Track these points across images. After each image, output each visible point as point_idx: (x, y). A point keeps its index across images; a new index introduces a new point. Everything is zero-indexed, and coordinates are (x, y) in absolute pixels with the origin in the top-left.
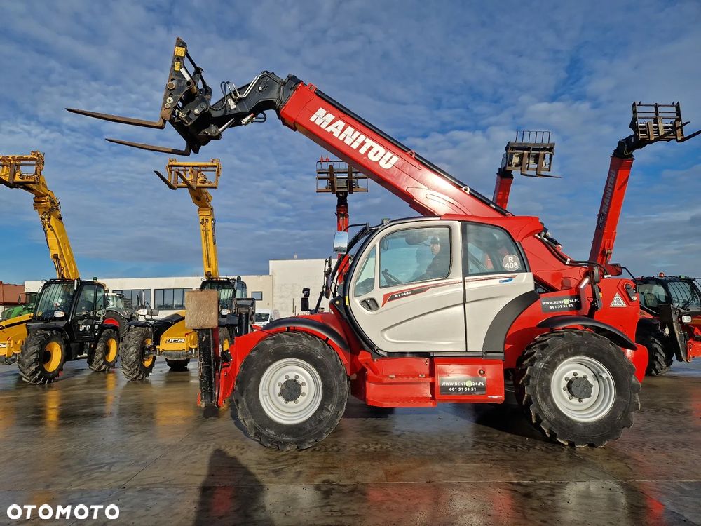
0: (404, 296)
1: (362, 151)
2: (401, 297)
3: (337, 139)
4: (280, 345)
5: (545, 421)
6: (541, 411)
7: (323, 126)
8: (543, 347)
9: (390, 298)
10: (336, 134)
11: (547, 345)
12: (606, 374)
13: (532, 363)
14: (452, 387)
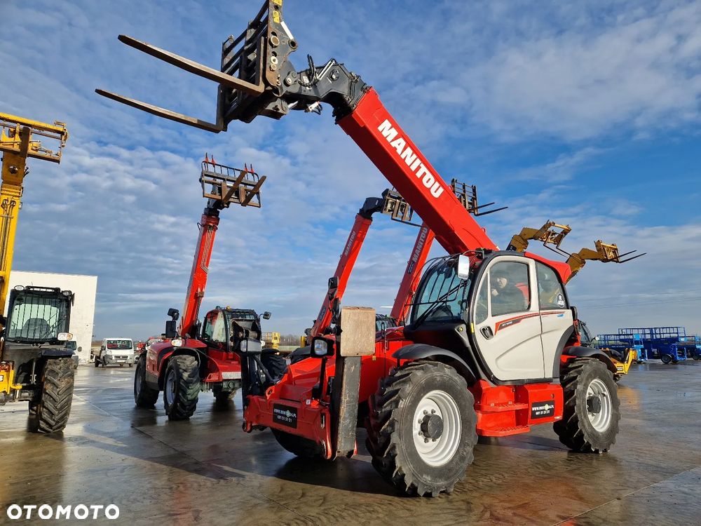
0: (508, 325)
1: (419, 175)
2: (507, 326)
3: (398, 156)
4: (429, 375)
5: (586, 435)
6: (584, 426)
7: (389, 139)
8: (579, 373)
9: (500, 326)
10: (399, 151)
11: (582, 370)
12: (607, 393)
13: (575, 385)
14: (537, 411)
